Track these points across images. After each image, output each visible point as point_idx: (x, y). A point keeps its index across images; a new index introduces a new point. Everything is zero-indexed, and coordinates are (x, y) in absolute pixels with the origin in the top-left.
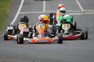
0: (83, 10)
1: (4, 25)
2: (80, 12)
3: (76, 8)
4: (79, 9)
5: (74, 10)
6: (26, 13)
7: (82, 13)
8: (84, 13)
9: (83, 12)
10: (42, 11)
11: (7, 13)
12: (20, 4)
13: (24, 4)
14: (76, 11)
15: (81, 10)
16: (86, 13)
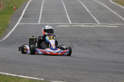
0: (71, 23)
1: (3, 34)
2: (68, 25)
3: (66, 21)
5: (63, 23)
6: (24, 24)
7: (69, 26)
8: (71, 26)
9: (71, 24)
10: (38, 23)
11: (8, 24)
12: (20, 16)
13: (23, 16)
14: (65, 24)
15: (69, 23)
16: (73, 26)
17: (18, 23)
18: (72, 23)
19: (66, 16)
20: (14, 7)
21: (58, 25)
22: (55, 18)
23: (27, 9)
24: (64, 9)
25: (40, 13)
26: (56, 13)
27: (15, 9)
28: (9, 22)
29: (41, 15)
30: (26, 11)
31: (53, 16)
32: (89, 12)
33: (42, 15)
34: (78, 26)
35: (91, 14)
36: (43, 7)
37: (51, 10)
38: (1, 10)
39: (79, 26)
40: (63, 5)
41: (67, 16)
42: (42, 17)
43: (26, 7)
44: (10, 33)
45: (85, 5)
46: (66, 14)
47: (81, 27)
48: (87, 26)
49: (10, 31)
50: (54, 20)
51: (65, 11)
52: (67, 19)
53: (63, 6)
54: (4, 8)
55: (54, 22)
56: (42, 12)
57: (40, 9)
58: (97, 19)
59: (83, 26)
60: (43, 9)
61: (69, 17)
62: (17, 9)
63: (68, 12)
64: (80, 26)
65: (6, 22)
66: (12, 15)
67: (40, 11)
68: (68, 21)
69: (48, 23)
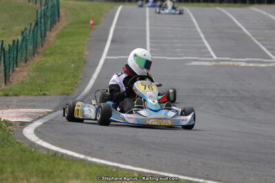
0: (215, 57)
1: (81, 79)
2: (210, 61)
3: (203, 53)
4: (208, 55)
5: (199, 57)
6: (117, 58)
7: (214, 63)
8: (218, 63)
9: (216, 61)
11: (84, 57)
12: (106, 40)
13: (113, 41)
14: (203, 59)
15: (212, 57)
16: (221, 63)
17: (104, 56)
18: (217, 56)
19: (200, 41)
20: (91, 22)
21: (190, 62)
22: (180, 45)
23: (117, 25)
24: (195, 27)
25: (145, 36)
26: (179, 36)
27: (93, 24)
28: (86, 53)
29: (148, 38)
30: (115, 30)
31: (174, 41)
32: (249, 34)
33: (151, 38)
34: (231, 63)
35: (253, 39)
36: (150, 22)
37: (168, 28)
38: (64, 28)
39: (233, 65)
40: (190, 18)
41: (203, 43)
42: (151, 42)
43: (115, 22)
44: (95, 76)
45: (238, 19)
46: (201, 38)
47: (238, 66)
48: (251, 65)
49: (93, 72)
50: (178, 50)
51: (197, 31)
52: (206, 48)
53: (192, 21)
54: (69, 22)
55: (180, 54)
56: (151, 33)
57: (145, 26)
58: (269, 50)
59: (243, 64)
60: (150, 26)
61: (209, 43)
62: (96, 24)
63: (203, 33)
64: (236, 64)
65: (79, 53)
66: (88, 39)
67: (145, 31)
68: (209, 52)
69: (168, 57)
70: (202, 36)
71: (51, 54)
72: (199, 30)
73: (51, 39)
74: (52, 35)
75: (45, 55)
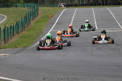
0: (97, 28)
11: (42, 31)
12: (54, 23)
16: (99, 31)
17: (51, 30)
20: (50, 16)
23: (60, 17)
24: (93, 16)
28: (44, 29)
29: (72, 22)
30: (59, 19)
32: (115, 18)
35: (116, 20)
37: (82, 17)
38: (39, 19)
41: (94, 23)
43: (60, 15)
48: (111, 31)
53: (93, 14)
54: (41, 16)
56: (74, 19)
58: (120, 24)
59: (108, 31)
60: (74, 16)
62: (52, 17)
63: (96, 18)
65: (41, 29)
66: (47, 23)
67: (72, 18)
70: (95, 20)
71: (29, 30)
72: (94, 17)
73: (32, 24)
74: (33, 22)
75: (27, 31)
